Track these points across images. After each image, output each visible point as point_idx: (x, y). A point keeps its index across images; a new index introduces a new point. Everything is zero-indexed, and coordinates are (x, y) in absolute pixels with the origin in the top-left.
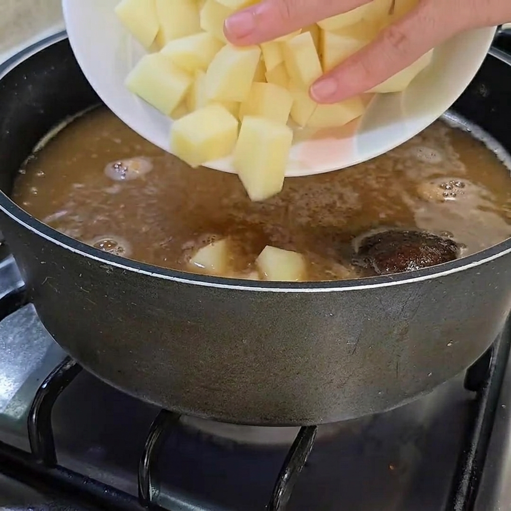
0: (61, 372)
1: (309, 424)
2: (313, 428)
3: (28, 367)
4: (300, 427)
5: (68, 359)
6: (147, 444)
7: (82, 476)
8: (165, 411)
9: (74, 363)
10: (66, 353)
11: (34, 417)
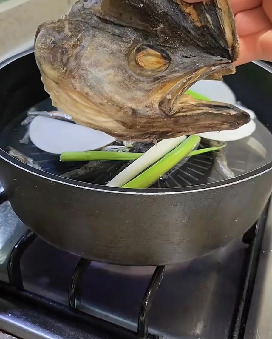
0: (25, 239)
1: (161, 264)
2: (163, 267)
3: (7, 235)
4: (156, 266)
5: (29, 231)
6: (73, 277)
7: (37, 295)
8: (82, 259)
9: (32, 233)
10: (27, 228)
11: (11, 263)
